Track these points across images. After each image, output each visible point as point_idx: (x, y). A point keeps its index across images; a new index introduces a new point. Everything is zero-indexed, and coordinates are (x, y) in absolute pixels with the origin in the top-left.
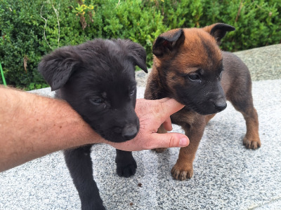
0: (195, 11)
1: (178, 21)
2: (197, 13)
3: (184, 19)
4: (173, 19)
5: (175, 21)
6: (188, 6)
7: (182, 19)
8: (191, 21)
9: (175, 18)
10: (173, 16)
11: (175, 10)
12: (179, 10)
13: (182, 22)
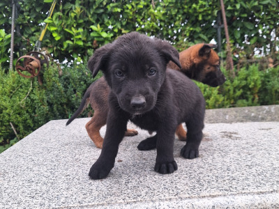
0: (253, 84)
1: (234, 92)
2: (255, 86)
3: (241, 91)
4: (229, 90)
5: (231, 92)
6: (246, 79)
7: (239, 90)
8: (249, 93)
9: (232, 89)
10: (229, 87)
11: (232, 82)
12: (236, 82)
13: (239, 93)
